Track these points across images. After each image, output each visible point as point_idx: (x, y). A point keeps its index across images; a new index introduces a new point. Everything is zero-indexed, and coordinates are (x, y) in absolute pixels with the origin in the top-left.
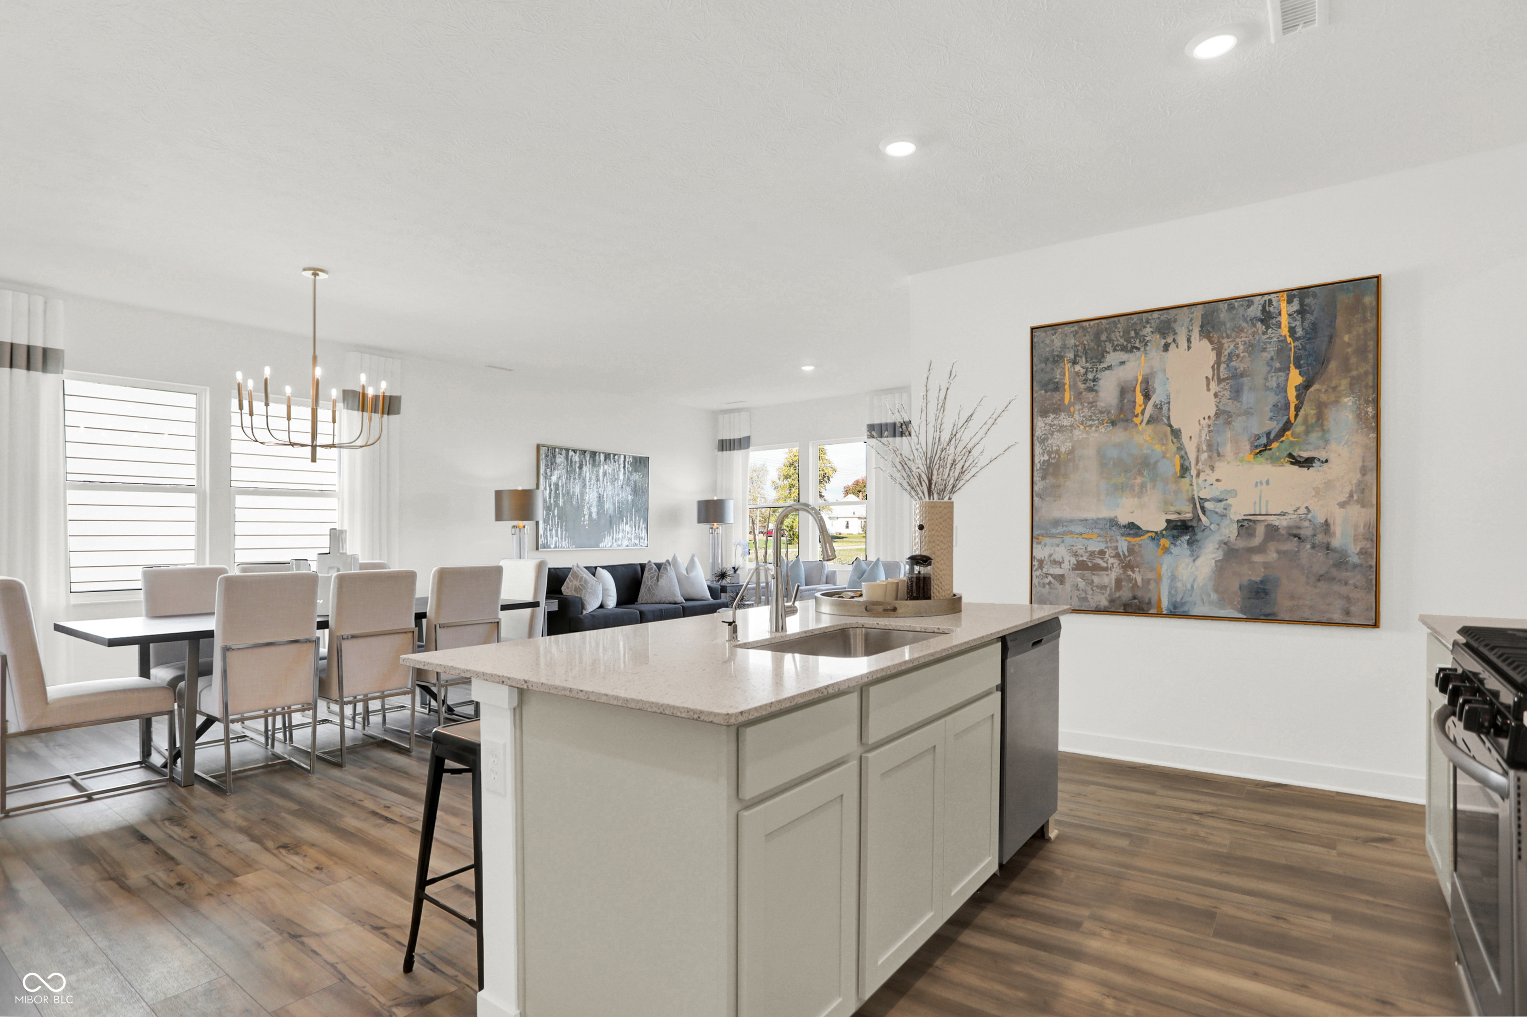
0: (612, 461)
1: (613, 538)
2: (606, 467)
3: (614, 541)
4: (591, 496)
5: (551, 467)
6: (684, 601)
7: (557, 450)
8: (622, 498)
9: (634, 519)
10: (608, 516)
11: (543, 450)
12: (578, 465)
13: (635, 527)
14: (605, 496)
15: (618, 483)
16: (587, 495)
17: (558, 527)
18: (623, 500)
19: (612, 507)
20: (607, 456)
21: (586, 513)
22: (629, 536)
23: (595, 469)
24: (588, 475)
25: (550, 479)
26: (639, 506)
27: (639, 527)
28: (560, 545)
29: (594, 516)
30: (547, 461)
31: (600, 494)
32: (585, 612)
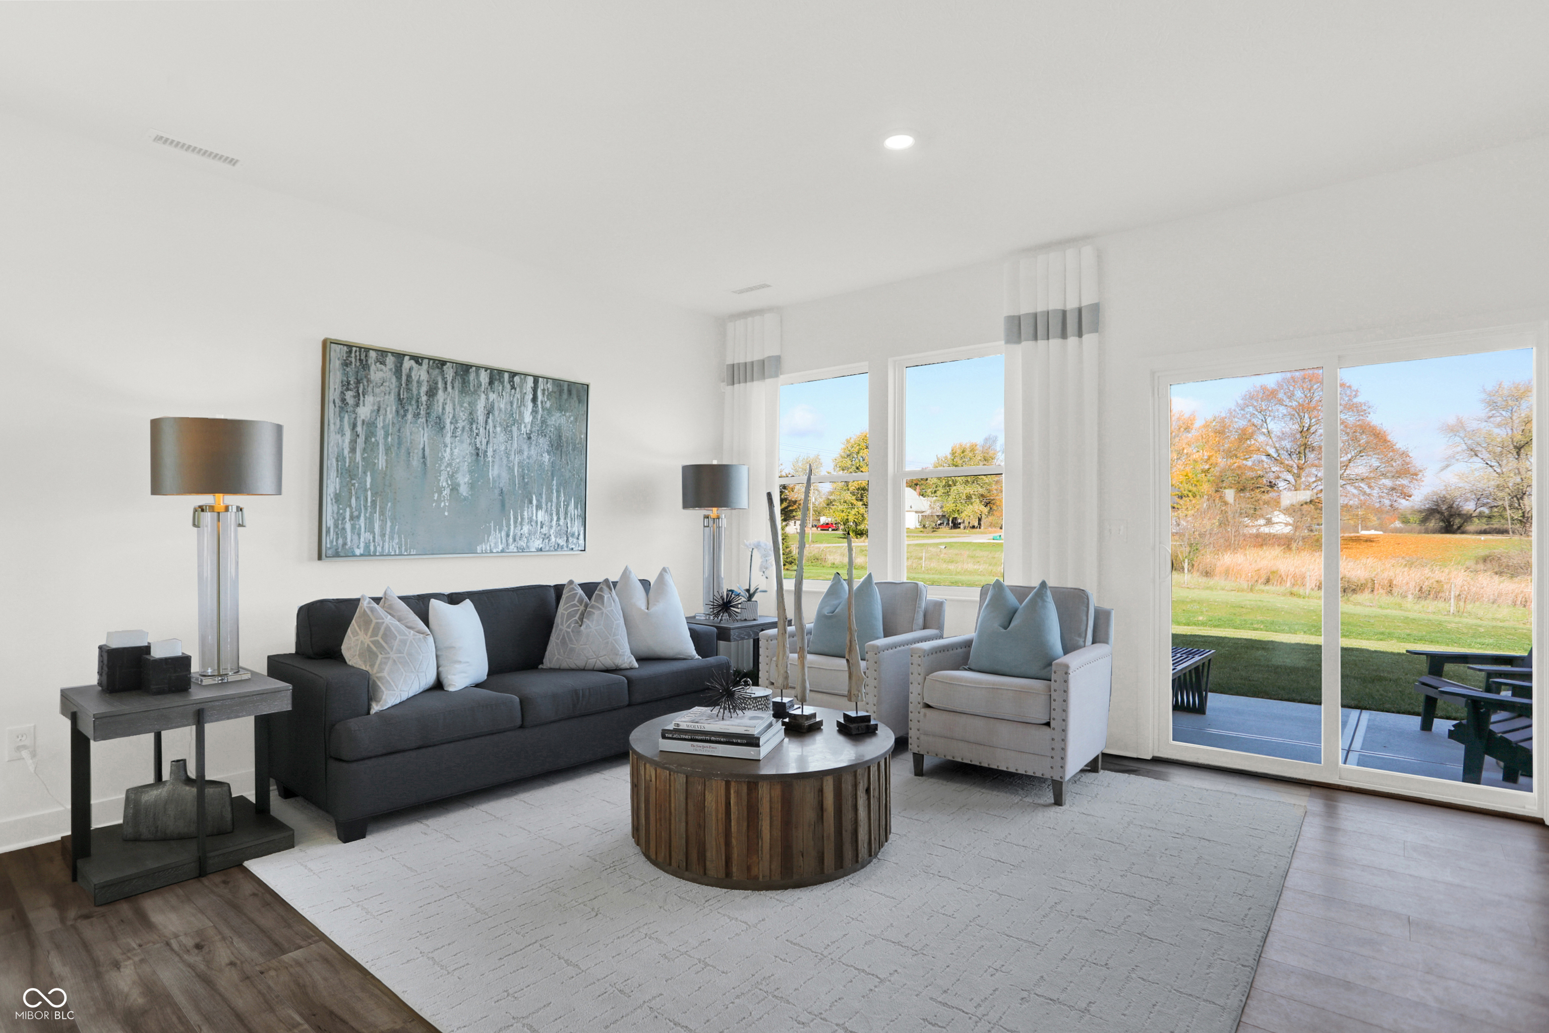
0: (508, 386)
1: (508, 535)
2: (492, 396)
3: (511, 540)
4: (456, 451)
5: (357, 388)
6: (636, 665)
7: (373, 354)
8: (529, 458)
9: (554, 500)
10: (497, 491)
11: (337, 354)
12: (424, 389)
13: (558, 514)
14: (490, 453)
15: (519, 429)
16: (448, 450)
17: (372, 514)
18: (531, 461)
19: (505, 475)
20: (495, 375)
21: (444, 484)
22: (545, 530)
23: (467, 399)
24: (449, 408)
25: (354, 412)
26: (568, 475)
27: (566, 514)
28: (379, 549)
29: (464, 490)
30: (346, 374)
31: (477, 449)
32: (376, 708)
